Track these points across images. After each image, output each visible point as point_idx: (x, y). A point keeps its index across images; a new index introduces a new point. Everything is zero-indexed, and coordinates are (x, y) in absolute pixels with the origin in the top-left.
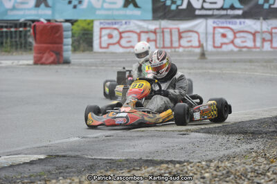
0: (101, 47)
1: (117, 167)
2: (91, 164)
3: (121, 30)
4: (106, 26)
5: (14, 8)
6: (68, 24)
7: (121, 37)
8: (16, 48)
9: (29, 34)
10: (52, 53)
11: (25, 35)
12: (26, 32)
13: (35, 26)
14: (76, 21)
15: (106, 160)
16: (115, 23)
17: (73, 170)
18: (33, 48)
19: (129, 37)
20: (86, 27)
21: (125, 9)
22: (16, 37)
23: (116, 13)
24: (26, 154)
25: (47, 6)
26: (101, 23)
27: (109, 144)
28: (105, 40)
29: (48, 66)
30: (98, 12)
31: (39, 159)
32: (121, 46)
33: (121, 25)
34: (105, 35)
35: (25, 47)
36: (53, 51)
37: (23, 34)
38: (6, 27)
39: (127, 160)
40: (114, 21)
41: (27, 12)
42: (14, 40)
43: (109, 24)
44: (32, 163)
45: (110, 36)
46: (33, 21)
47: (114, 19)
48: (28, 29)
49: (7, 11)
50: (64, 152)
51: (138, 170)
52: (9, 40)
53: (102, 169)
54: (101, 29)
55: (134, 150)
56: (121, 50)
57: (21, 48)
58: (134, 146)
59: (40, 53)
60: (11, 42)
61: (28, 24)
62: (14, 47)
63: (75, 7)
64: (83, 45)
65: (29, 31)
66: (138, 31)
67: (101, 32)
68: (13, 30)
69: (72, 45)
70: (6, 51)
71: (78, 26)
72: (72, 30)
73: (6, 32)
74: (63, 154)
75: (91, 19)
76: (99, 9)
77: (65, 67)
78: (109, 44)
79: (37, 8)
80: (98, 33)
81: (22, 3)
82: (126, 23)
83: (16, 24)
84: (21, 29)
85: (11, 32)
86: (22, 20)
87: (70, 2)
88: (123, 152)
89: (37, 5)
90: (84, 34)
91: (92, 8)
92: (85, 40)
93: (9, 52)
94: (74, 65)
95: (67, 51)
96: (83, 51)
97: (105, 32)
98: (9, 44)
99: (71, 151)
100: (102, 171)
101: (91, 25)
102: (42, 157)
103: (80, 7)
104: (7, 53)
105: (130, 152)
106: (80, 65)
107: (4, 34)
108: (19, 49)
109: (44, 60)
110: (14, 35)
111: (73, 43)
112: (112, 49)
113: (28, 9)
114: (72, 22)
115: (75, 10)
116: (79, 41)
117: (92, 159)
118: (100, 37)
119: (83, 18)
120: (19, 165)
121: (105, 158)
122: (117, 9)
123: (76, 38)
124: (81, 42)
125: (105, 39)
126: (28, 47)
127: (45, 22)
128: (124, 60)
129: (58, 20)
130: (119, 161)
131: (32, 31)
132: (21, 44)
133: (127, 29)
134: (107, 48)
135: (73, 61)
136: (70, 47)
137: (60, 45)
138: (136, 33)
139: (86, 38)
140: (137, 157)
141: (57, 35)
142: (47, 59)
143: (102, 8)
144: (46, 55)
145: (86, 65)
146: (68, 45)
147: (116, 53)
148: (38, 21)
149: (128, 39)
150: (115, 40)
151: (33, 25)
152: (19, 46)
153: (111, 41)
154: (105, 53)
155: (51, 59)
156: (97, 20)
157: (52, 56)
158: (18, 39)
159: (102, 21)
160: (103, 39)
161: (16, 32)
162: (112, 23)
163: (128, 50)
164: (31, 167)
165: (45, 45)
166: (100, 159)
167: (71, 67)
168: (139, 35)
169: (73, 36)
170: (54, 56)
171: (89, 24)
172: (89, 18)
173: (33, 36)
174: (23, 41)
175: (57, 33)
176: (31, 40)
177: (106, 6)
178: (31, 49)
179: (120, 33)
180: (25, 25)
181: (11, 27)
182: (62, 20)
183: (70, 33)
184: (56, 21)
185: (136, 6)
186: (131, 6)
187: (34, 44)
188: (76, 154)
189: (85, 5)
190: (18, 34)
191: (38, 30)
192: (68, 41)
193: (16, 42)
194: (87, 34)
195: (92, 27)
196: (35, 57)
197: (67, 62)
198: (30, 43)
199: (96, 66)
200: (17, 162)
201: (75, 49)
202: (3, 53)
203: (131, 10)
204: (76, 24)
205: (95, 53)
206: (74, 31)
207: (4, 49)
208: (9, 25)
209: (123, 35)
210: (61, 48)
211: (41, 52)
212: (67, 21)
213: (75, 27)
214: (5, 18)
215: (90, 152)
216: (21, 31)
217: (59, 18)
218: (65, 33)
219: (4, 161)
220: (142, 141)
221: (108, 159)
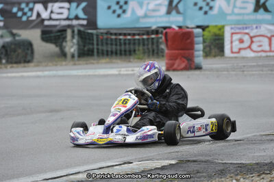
0: (232, 52)
1: (247, 171)
2: (220, 168)
3: (252, 35)
4: (238, 31)
5: (146, 16)
6: (199, 30)
7: (252, 42)
8: (149, 56)
9: (161, 40)
10: (183, 59)
11: (158, 42)
12: (158, 38)
13: (166, 33)
14: (208, 27)
15: (236, 164)
16: (246, 28)
17: (204, 174)
18: (165, 54)
19: (260, 41)
20: (218, 32)
21: (256, 13)
22: (148, 45)
23: (246, 18)
24: (157, 160)
25: (178, 12)
26: (232, 28)
27: (240, 148)
28: (236, 45)
29: (179, 73)
30: (229, 18)
31: (170, 164)
32: (252, 50)
33: (252, 29)
34: (236, 40)
35: (157, 53)
36: (185, 57)
37: (155, 41)
38: (139, 35)
39: (257, 164)
40: (245, 26)
41: (159, 20)
42: (146, 47)
43: (240, 29)
44: (163, 168)
45: (241, 41)
46: (165, 28)
47: (245, 24)
48: (160, 36)
49: (138, 19)
50: (195, 156)
51: (268, 174)
52: (141, 48)
53: (233, 173)
54: (232, 34)
55: (265, 154)
56: (252, 55)
57: (153, 54)
58: (264, 150)
59: (171, 60)
60: (144, 49)
61: (160, 31)
62: (146, 55)
63: (206, 13)
64: (214, 51)
65: (161, 38)
66: (269, 35)
67: (232, 37)
68: (145, 37)
69: (204, 51)
70: (139, 58)
71: (209, 32)
72: (203, 36)
73: (139, 39)
74: (194, 159)
75: (223, 24)
76: (230, 15)
77: (197, 72)
78: (240, 49)
79: (168, 15)
80: (229, 38)
81: (154, 10)
82: (257, 28)
83: (148, 32)
84: (153, 36)
85: (143, 39)
86: (154, 27)
87: (201, 8)
88: (253, 156)
89: (169, 12)
90: (215, 40)
91: (222, 14)
92: (216, 46)
93: (141, 59)
94: (206, 70)
95: (198, 56)
96: (215, 56)
98: (142, 51)
99: (202, 155)
100: (232, 175)
101: (222, 30)
102: (173, 162)
103: (211, 13)
104: (139, 60)
105: (260, 156)
106: (211, 70)
107: (137, 42)
108: (151, 56)
109: (175, 66)
110: (146, 42)
111: (204, 48)
112: (243, 53)
113: (160, 17)
114: (203, 28)
115: (206, 16)
116: (210, 46)
117: (223, 164)
118: (232, 42)
119: (214, 24)
120: (151, 170)
121: (235, 162)
122: (248, 14)
123: (207, 44)
124: (212, 47)
126: (160, 54)
127: (177, 28)
128: (255, 64)
129: (190, 26)
130: (250, 164)
131: (163, 38)
132: (153, 51)
133: (258, 34)
134: (239, 52)
135: (204, 66)
136: (201, 53)
137: (191, 51)
138: (267, 37)
139: (218, 44)
140: (268, 161)
141: (189, 41)
142: (178, 66)
143: (233, 13)
144: (177, 62)
145: (217, 70)
146: (199, 51)
147: (247, 58)
148: (169, 28)
149: (259, 44)
150: (246, 44)
151: (164, 31)
152: (151, 53)
153: (242, 46)
154: (236, 58)
155: (183, 65)
156: (228, 25)
157: (184, 62)
158: (150, 46)
159: (233, 26)
160: (234, 44)
161: (148, 39)
162: (243, 28)
163: (259, 54)
165: (177, 52)
166: (231, 164)
167: (202, 73)
168: (270, 39)
169: (204, 41)
170: (186, 62)
171: (220, 29)
172: (220, 24)
173: (164, 43)
174: (155, 47)
175: (188, 39)
176: (163, 46)
177: (236, 11)
178: (163, 56)
179: (251, 38)
180: (156, 32)
181: (143, 34)
182: (193, 26)
183: (201, 39)
184: (188, 28)
186: (262, 10)
187: (166, 51)
188: (207, 158)
189: (215, 11)
190: (150, 40)
191: (169, 37)
192: (199, 47)
193: (148, 49)
194: (218, 39)
195: (223, 32)
196: (167, 64)
197: (199, 68)
198: (162, 49)
199: (228, 71)
200: (149, 168)
201: (207, 54)
202: (136, 60)
203: (262, 15)
204: (207, 29)
205: (227, 58)
206: (205, 37)
207: (136, 56)
208: (141, 32)
209: (254, 39)
210: (193, 54)
211: (173, 58)
212: (198, 27)
213: (206, 33)
214: (137, 26)
215: (220, 157)
216: (153, 39)
217: (191, 24)
218: (196, 39)
219: (136, 167)
221: (238, 164)
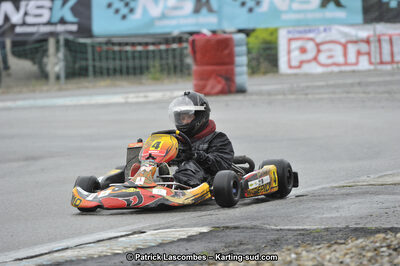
0: (291, 67)
1: (313, 241)
2: (273, 237)
3: (318, 40)
4: (297, 36)
5: (163, 16)
6: (242, 36)
7: (319, 51)
8: (169, 74)
9: (186, 52)
10: (219, 78)
11: (181, 54)
12: (182, 49)
13: (193, 41)
14: (253, 30)
16: (310, 31)
17: (250, 247)
18: (192, 72)
19: (330, 50)
20: (268, 38)
21: (324, 10)
22: (167, 59)
23: (310, 16)
24: (182, 227)
25: (211, 10)
26: (289, 32)
27: (302, 206)
28: (296, 56)
29: (214, 98)
30: (285, 17)
31: (201, 233)
32: (319, 63)
33: (319, 33)
34: (295, 49)
35: (181, 70)
36: (221, 76)
37: (177, 53)
38: (153, 44)
39: (327, 230)
40: (308, 28)
41: (182, 22)
42: (164, 62)
43: (300, 32)
44: (190, 239)
45: (303, 50)
46: (191, 34)
47: (308, 25)
48: (185, 45)
49: (152, 21)
50: (237, 220)
51: (341, 244)
52: (157, 63)
53: (291, 244)
54: (290, 40)
55: (338, 215)
56: (319, 70)
57: (175, 72)
58: (337, 209)
59: (202, 79)
60: (161, 65)
61: (184, 38)
62: (165, 73)
63: (251, 10)
64: (264, 65)
65: (186, 48)
66: (343, 41)
67: (289, 45)
68: (163, 47)
69: (248, 65)
70: (154, 79)
71: (257, 37)
72: (247, 44)
73: (153, 52)
74: (235, 224)
75: (275, 26)
76: (286, 12)
77: (239, 97)
78: (302, 62)
79: (196, 15)
80: (286, 47)
81: (175, 8)
82: (325, 30)
83: (168, 40)
84: (175, 46)
85: (160, 51)
86: (176, 33)
87: (243, 4)
88: (321, 218)
89: (196, 10)
90: (265, 49)
91: (275, 12)
92: (266, 57)
93: (158, 79)
94: (252, 94)
95: (241, 74)
96: (265, 73)
97: (295, 45)
98: (158, 68)
99: (247, 219)
100: (290, 247)
101: (275, 35)
102: (205, 230)
104: (155, 82)
105: (331, 218)
106: (260, 93)
107: (150, 54)
108: (172, 75)
109: (208, 89)
110: (164, 55)
111: (250, 61)
112: (306, 68)
114: (247, 32)
115: (251, 15)
116: (258, 59)
117: (278, 230)
118: (289, 52)
119: (264, 26)
120: (172, 242)
121: (295, 227)
122: (312, 11)
123: (253, 55)
124: (261, 60)
125: (296, 54)
126: (186, 72)
127: (208, 34)
129: (228, 30)
131: (189, 50)
132: (175, 67)
133: (328, 39)
134: (299, 67)
135: (249, 88)
136: (245, 69)
137: (229, 67)
138: (340, 43)
139: (269, 55)
140: (343, 225)
141: (226, 52)
142: (212, 88)
143: (290, 10)
144: (211, 82)
145: (269, 94)
146: (241, 66)
147: (311, 74)
148: (197, 33)
149: (328, 54)
150: (310, 55)
151: (191, 38)
152: (172, 71)
153: (305, 57)
154: (296, 75)
155: (219, 87)
156: (283, 27)
157: (219, 82)
158: (170, 61)
159: (291, 29)
160: (293, 55)
161: (167, 50)
162: (305, 32)
163: (329, 69)
164: (188, 245)
165: (209, 68)
166: (289, 230)
167: (247, 98)
168: (345, 46)
169: (249, 52)
170: (223, 82)
171: (272, 34)
172: (272, 25)
173: (191, 55)
174: (178, 62)
175: (225, 48)
176: (189, 60)
177: (295, 6)
178: (189, 74)
179: (318, 45)
180: (179, 40)
181: (160, 43)
182: (232, 29)
183: (244, 49)
184: (225, 32)
185: (338, 4)
186: (332, 5)
187: (194, 68)
188: (254, 223)
189: (264, 7)
190: (170, 53)
191: (198, 46)
192: (242, 61)
193: (168, 64)
194: (268, 49)
195: (277, 38)
196: (195, 86)
197: (242, 91)
198: (188, 65)
199: (284, 94)
200: (170, 239)
201: (254, 70)
202: (150, 81)
203: (332, 11)
204: (253, 35)
205: (282, 75)
206: (251, 46)
207: (150, 76)
210: (232, 70)
211: (203, 77)
212: (240, 31)
213: (252, 39)
214: (152, 31)
215: (274, 221)
216: (174, 50)
217: (229, 27)
218: (237, 49)
219: (150, 238)
220: (350, 201)
221: (300, 230)
